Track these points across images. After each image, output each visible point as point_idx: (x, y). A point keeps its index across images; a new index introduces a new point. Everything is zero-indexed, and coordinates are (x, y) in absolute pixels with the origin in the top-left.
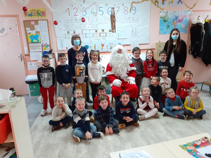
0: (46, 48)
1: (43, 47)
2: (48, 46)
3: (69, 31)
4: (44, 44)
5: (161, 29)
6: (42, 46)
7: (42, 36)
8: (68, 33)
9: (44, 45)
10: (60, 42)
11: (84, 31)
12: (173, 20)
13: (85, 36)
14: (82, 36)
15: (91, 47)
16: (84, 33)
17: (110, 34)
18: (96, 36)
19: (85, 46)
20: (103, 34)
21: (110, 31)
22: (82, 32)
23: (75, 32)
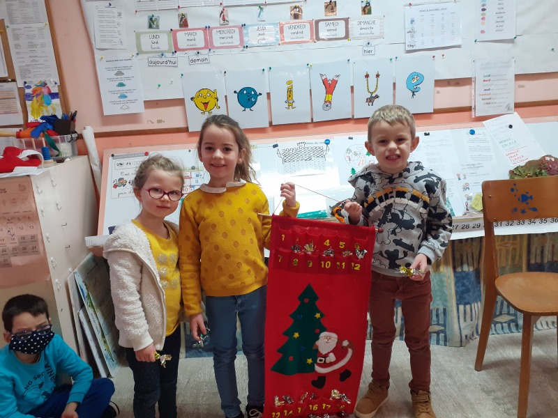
0: (41, 105)
1: (28, 103)
2: (54, 96)
3: (156, 15)
4: (33, 87)
6: (24, 98)
7: (17, 46)
8: (150, 27)
10: (112, 74)
11: (232, 15)
13: (236, 40)
14: (222, 41)
15: (268, 94)
16: (231, 24)
17: (368, 26)
18: (295, 35)
19: (242, 91)
20: (332, 27)
21: (367, 10)
22: (224, 20)
23: (186, 21)
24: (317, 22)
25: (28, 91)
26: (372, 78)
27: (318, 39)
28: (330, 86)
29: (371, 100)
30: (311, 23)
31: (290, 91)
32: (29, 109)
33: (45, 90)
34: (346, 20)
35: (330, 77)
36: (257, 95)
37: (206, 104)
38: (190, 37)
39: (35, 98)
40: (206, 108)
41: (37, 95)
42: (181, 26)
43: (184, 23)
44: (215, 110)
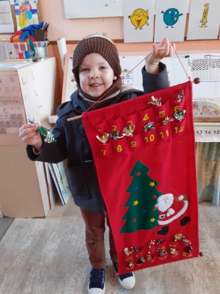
0: (25, 18)
1: (17, 17)
2: (34, 11)
4: (20, 4)
6: (15, 12)
9: (21, 8)
15: (188, 15)
19: (167, 12)
25: (17, 8)
31: (205, 13)
32: (18, 21)
33: (28, 7)
36: (178, 15)
37: (139, 22)
39: (21, 13)
40: (139, 24)
41: (23, 11)
44: (145, 27)
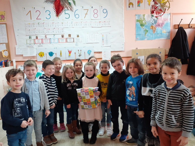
3: (31, 36)
5: (138, 35)
8: (30, 38)
12: (151, 24)
13: (49, 42)
14: (45, 42)
15: (56, 53)
16: (47, 38)
17: (78, 40)
18: (62, 41)
19: (50, 53)
20: (70, 40)
21: (78, 36)
22: (46, 37)
23: (37, 37)
24: (67, 38)
26: (80, 51)
27: (67, 42)
28: (70, 52)
29: (80, 56)
30: (65, 38)
31: (61, 53)
34: (73, 38)
35: (70, 50)
36: (53, 54)
37: (41, 55)
38: (38, 41)
40: (41, 56)
42: (36, 38)
43: (37, 38)
44: (43, 57)
